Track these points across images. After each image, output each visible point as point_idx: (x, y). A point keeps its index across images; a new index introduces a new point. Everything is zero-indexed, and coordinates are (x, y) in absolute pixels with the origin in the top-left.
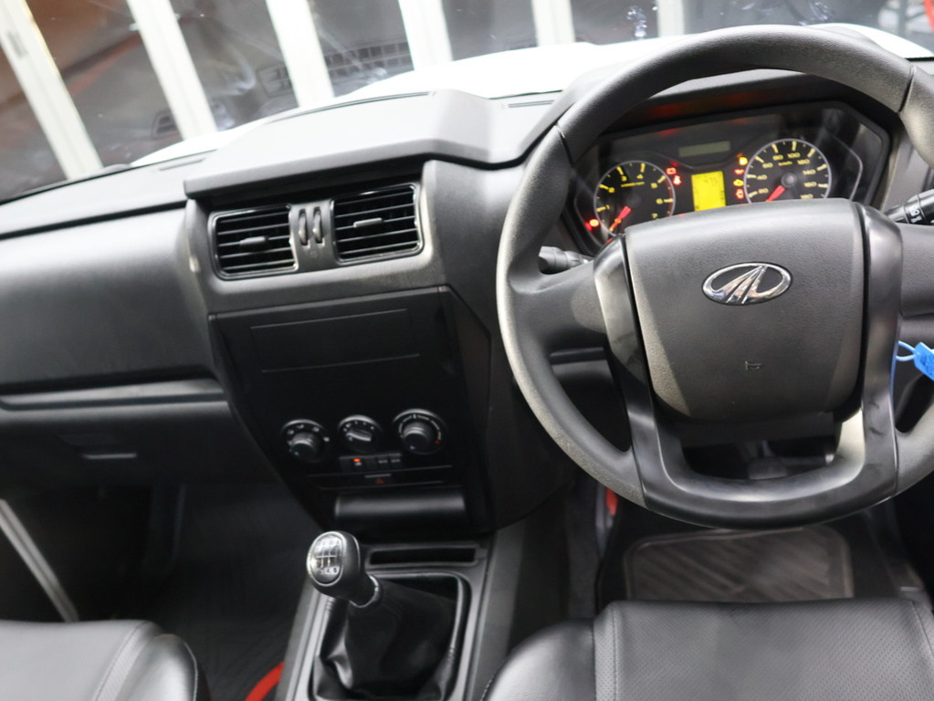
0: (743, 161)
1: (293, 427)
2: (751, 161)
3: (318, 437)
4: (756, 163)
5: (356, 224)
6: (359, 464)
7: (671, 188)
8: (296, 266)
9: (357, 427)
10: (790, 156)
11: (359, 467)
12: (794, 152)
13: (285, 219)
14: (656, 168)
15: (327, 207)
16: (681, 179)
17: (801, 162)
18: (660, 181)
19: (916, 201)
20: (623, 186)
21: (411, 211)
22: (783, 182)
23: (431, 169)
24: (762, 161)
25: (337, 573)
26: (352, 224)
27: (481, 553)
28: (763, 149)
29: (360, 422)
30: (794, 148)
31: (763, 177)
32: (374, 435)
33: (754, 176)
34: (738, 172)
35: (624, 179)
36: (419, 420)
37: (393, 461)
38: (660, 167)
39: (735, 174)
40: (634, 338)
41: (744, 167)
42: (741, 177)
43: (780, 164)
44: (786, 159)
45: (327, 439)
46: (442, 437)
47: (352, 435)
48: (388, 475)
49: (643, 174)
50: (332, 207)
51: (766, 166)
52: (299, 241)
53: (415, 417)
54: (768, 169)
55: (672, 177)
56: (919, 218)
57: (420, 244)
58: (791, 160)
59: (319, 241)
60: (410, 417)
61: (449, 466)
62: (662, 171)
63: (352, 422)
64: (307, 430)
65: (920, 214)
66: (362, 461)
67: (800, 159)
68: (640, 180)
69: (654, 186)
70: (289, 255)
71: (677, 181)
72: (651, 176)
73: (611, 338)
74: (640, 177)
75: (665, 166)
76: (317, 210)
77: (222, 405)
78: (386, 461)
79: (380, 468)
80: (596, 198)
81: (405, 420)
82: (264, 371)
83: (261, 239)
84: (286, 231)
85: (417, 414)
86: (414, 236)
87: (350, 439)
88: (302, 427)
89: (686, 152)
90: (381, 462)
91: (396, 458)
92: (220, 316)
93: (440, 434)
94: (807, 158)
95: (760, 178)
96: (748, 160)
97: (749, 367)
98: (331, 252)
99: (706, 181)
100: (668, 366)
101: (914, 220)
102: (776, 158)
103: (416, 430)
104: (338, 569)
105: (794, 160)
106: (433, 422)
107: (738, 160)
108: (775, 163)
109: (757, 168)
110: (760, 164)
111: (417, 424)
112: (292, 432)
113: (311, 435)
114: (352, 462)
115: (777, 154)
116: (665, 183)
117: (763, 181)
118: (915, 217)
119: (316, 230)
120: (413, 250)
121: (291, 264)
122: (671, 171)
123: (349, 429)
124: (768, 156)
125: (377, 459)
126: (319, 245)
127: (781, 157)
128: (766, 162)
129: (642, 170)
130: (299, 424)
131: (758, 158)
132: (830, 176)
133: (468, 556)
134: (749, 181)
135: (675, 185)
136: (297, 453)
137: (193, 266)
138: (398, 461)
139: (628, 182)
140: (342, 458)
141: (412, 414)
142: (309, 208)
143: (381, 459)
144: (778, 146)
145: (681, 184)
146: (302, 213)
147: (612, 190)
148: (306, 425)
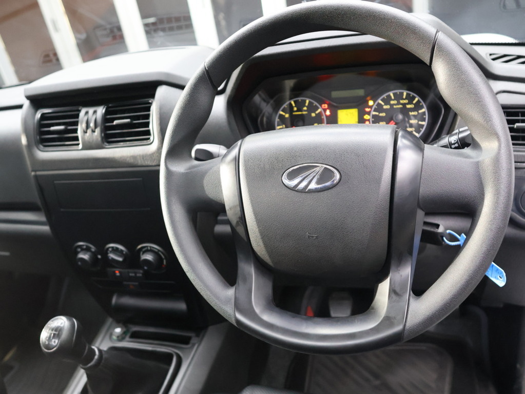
0: (371, 103)
1: (80, 246)
2: (376, 103)
3: (94, 255)
4: (379, 105)
5: (115, 122)
6: (118, 274)
7: (324, 117)
8: (80, 146)
9: (115, 250)
10: (402, 102)
11: (118, 276)
12: (404, 99)
13: (77, 116)
14: (315, 103)
15: (101, 110)
16: (330, 112)
17: (408, 106)
18: (317, 112)
19: (456, 133)
20: (294, 113)
21: (148, 117)
22: (394, 118)
23: (161, 91)
24: (383, 104)
25: (56, 344)
26: (113, 122)
27: (194, 340)
28: (384, 96)
29: (117, 249)
30: (404, 97)
31: (383, 114)
32: (126, 257)
33: (377, 113)
34: (368, 110)
35: (295, 109)
36: (151, 251)
37: (138, 275)
38: (318, 103)
39: (365, 111)
40: (239, 209)
41: (371, 107)
42: (369, 113)
43: (395, 107)
44: (399, 103)
45: (99, 257)
46: (166, 262)
47: (112, 256)
48: (137, 283)
49: (307, 107)
50: (104, 111)
51: (385, 107)
52: (82, 131)
53: (149, 248)
54: (387, 109)
55: (325, 110)
56: (456, 145)
57: (152, 138)
58: (402, 104)
59: (93, 131)
60: (146, 248)
61: (173, 282)
62: (319, 106)
63: (113, 247)
64: (88, 249)
65: (457, 142)
66: (120, 272)
67: (408, 104)
68: (305, 111)
69: (313, 115)
70: (76, 139)
71: (328, 113)
72: (312, 108)
73: (227, 208)
74: (305, 108)
75: (321, 103)
76: (95, 112)
77: (46, 228)
78: (133, 275)
79: (131, 279)
80: (277, 120)
81: (144, 250)
82: (62, 210)
83: (62, 127)
84: (76, 124)
85: (150, 247)
86: (148, 133)
87: (110, 258)
88: (85, 247)
89: (335, 94)
90: (131, 275)
91: (140, 273)
92: (39, 173)
93: (165, 261)
94: (412, 104)
95: (381, 115)
96: (374, 103)
97: (309, 237)
98: (100, 139)
99: (347, 115)
100: (257, 230)
101: (453, 146)
102: (392, 102)
103: (149, 257)
104: (57, 341)
105: (404, 105)
106: (160, 253)
107: (367, 102)
108: (392, 106)
109: (379, 108)
110: (382, 106)
111: (150, 253)
112: (79, 250)
113: (89, 253)
114: (114, 272)
115: (393, 100)
116: (320, 113)
117: (382, 117)
118: (454, 144)
119: (92, 125)
120: (149, 142)
121: (78, 144)
122: (326, 106)
123: (111, 252)
124: (387, 101)
125: (128, 273)
126: (94, 133)
127: (395, 102)
128: (386, 104)
129: (307, 104)
130: (83, 245)
131: (380, 102)
132: (427, 117)
133: (186, 341)
134: (374, 116)
135: (326, 116)
136: (80, 263)
137: (24, 141)
138: (141, 275)
139: (297, 111)
140: (108, 269)
141: (147, 247)
142: (91, 110)
143: (132, 273)
144: (394, 94)
145: (330, 115)
146: (87, 113)
147: (287, 116)
148: (87, 246)
